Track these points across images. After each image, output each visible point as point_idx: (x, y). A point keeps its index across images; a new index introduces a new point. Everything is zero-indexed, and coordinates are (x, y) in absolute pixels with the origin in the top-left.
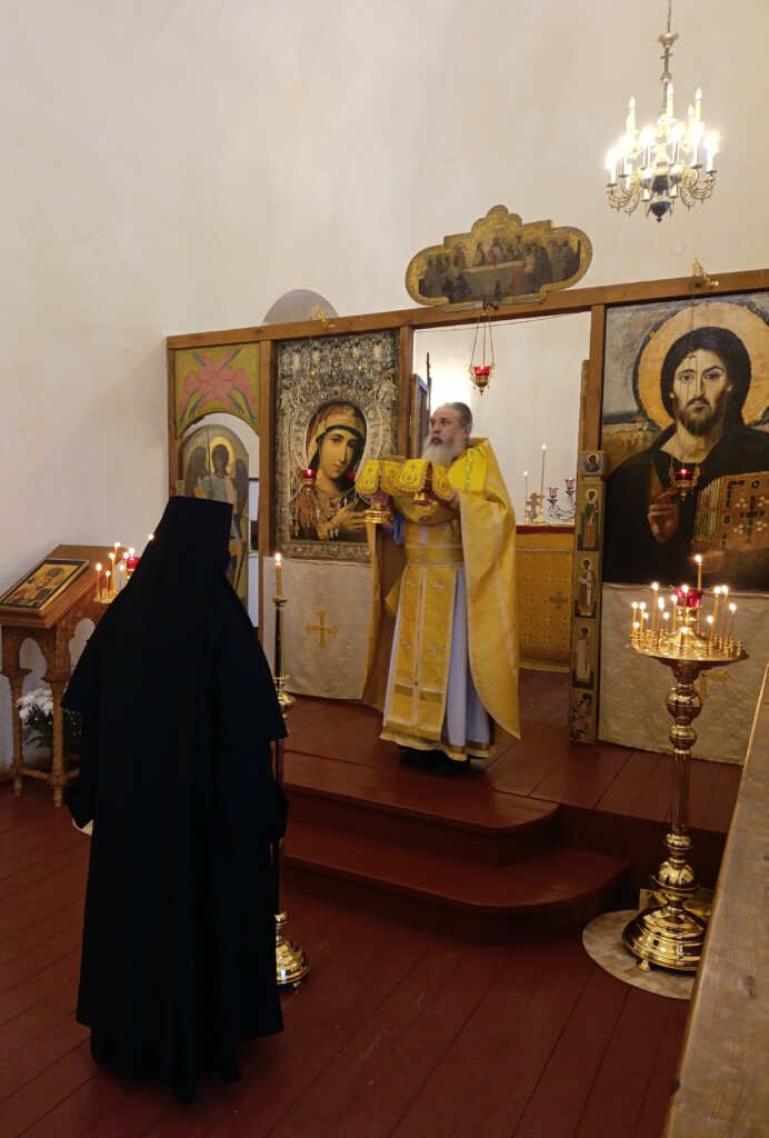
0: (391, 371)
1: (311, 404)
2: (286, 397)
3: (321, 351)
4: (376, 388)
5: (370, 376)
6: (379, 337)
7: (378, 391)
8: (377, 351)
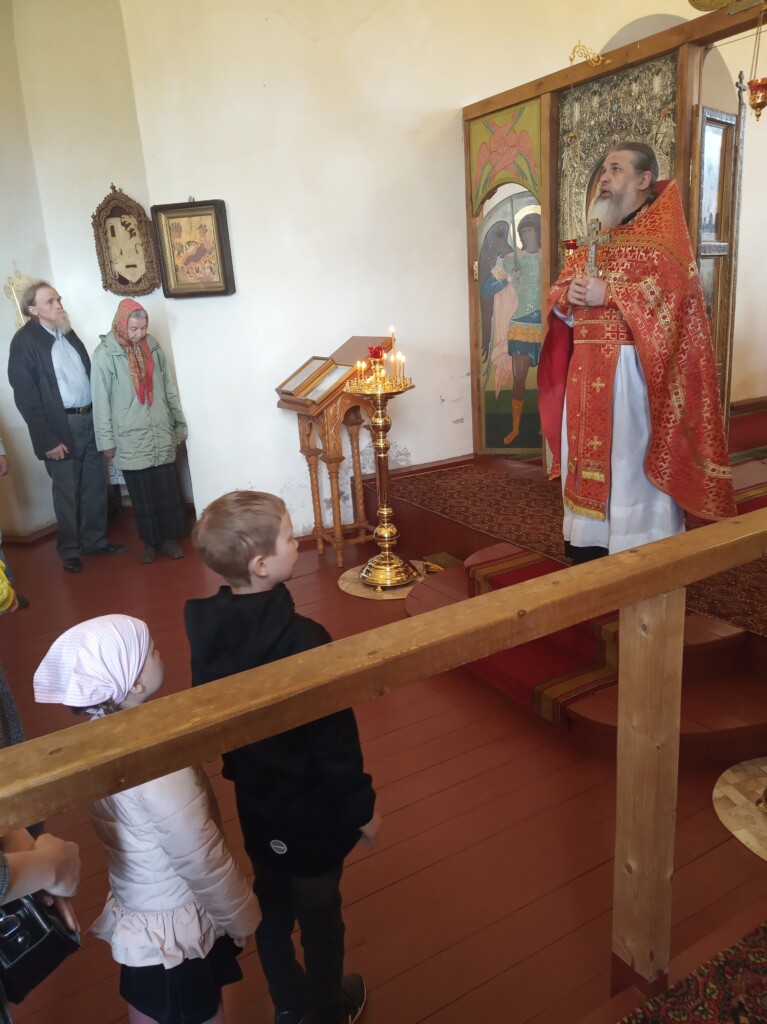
0: (671, 106)
1: (591, 161)
2: (567, 154)
3: (600, 95)
4: (654, 128)
5: (648, 116)
6: (659, 64)
7: (657, 134)
8: (657, 82)
